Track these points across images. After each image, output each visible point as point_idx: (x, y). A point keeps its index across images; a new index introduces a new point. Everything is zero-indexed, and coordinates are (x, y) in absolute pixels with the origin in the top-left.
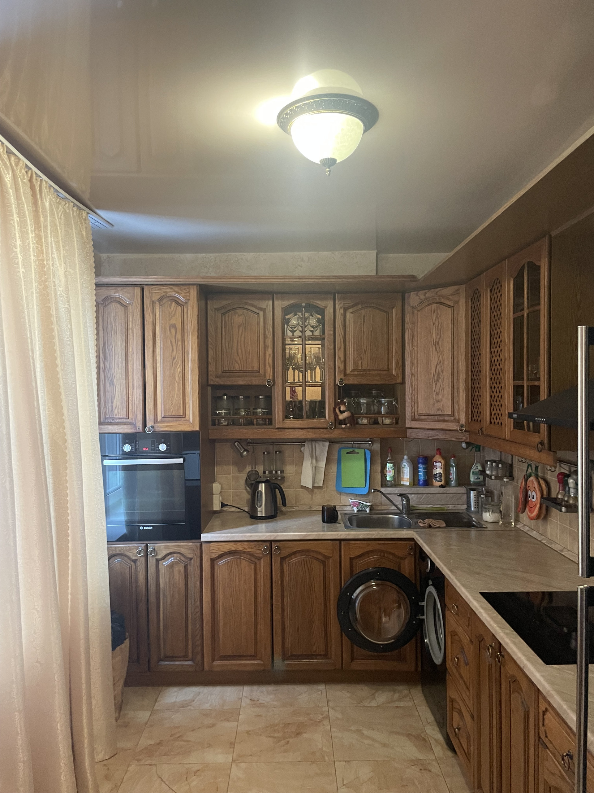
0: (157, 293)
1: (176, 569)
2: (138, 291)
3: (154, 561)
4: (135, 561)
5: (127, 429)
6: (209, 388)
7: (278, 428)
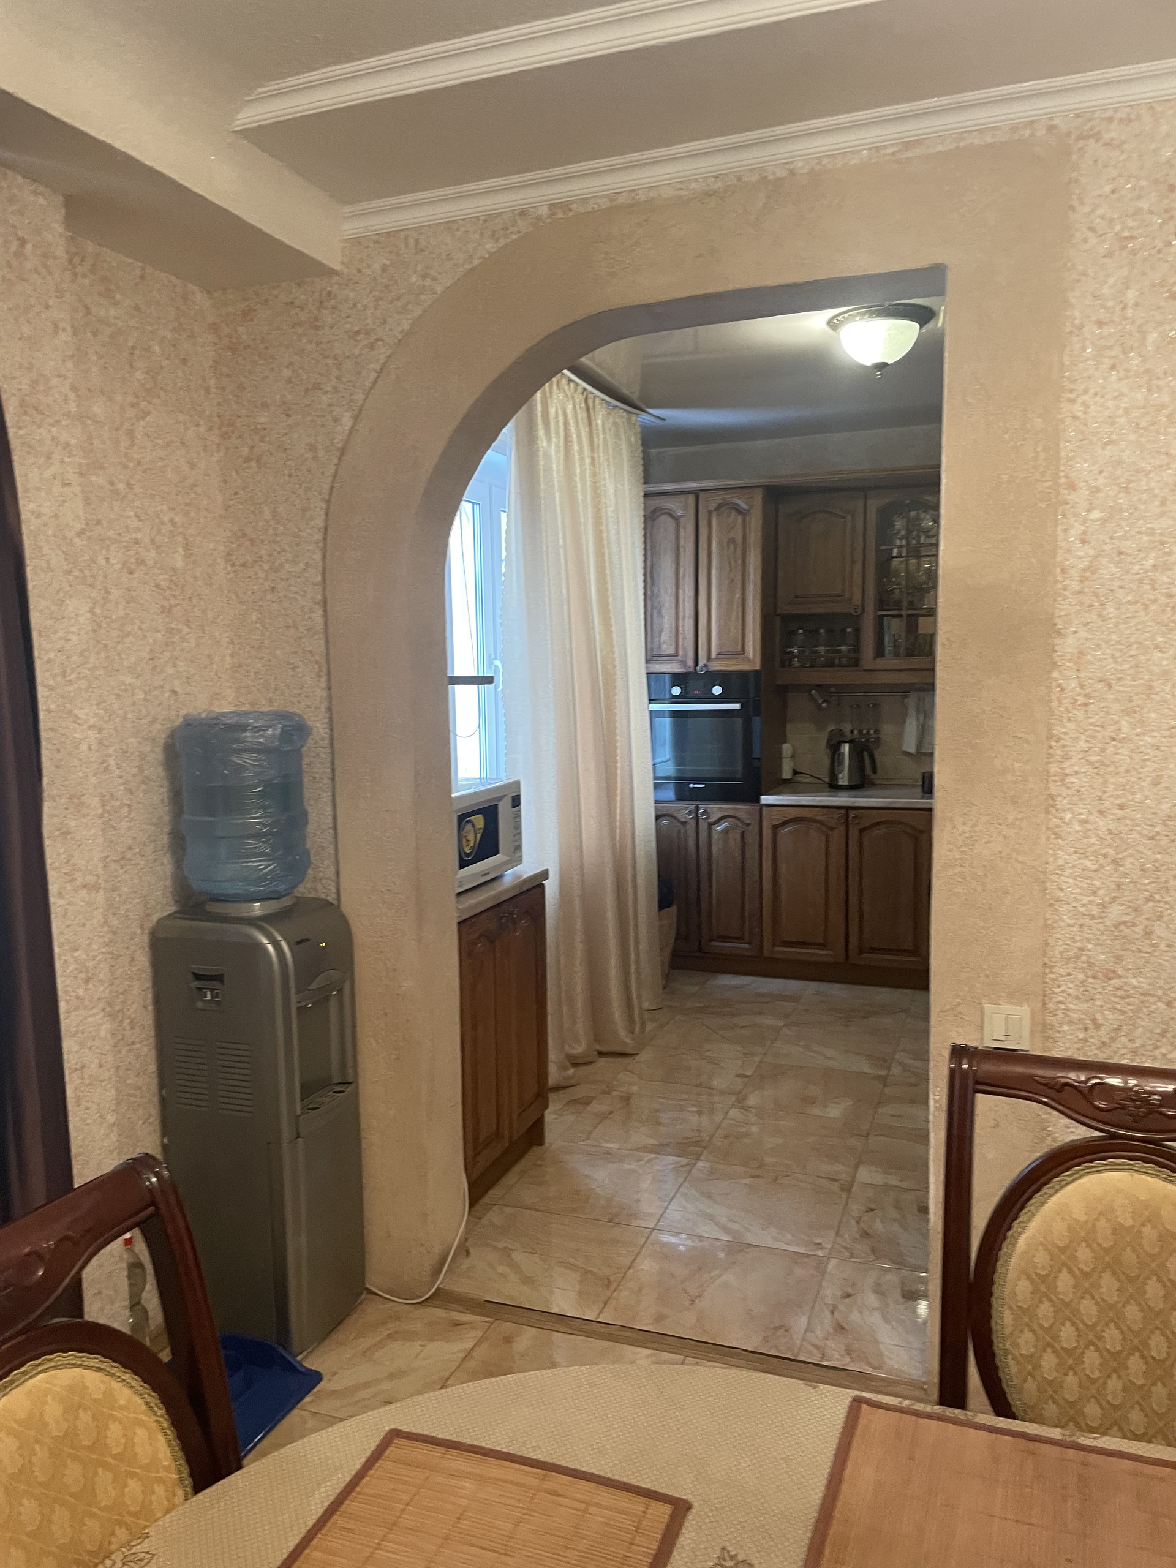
0: (716, 500)
1: (731, 835)
2: (691, 499)
3: (706, 825)
4: (684, 824)
5: (676, 668)
6: (778, 619)
7: (866, 670)
